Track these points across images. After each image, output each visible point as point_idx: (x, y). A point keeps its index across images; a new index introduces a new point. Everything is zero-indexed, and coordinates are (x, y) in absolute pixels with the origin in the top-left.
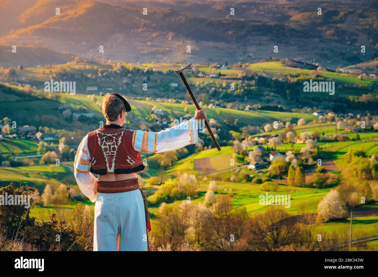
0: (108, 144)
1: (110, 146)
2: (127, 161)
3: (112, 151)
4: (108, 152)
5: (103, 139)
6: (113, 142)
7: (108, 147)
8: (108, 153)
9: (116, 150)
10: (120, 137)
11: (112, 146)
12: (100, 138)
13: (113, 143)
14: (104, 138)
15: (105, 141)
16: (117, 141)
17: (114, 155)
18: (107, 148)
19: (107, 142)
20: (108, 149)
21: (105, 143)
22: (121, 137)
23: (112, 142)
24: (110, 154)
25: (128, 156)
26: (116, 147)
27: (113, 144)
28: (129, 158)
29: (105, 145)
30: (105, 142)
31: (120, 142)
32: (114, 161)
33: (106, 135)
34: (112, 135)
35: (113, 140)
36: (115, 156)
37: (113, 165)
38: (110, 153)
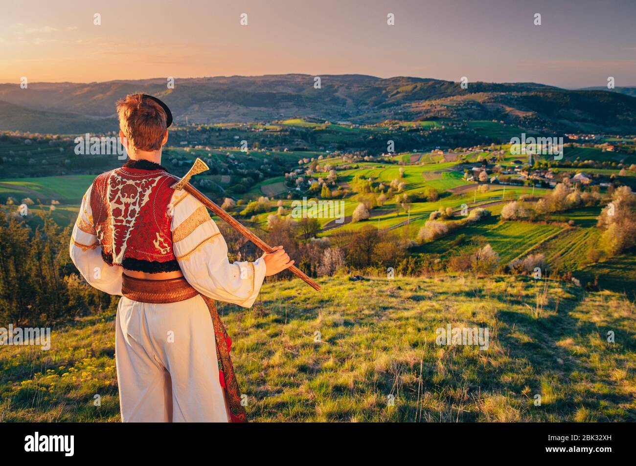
0: (124, 200)
1: (127, 205)
2: (154, 245)
3: (129, 218)
4: (120, 218)
5: (118, 189)
6: (136, 197)
7: (122, 207)
8: (122, 221)
9: (136, 215)
10: (148, 188)
11: (131, 207)
12: (113, 187)
13: (135, 200)
14: (120, 187)
15: (119, 194)
16: (142, 196)
17: (129, 227)
18: (121, 210)
19: (123, 196)
20: (123, 213)
21: (119, 197)
22: (150, 188)
23: (133, 197)
24: (124, 224)
25: (157, 234)
26: (138, 209)
27: (134, 204)
28: (159, 238)
29: (119, 202)
30: (121, 195)
31: (146, 199)
32: (126, 239)
33: (126, 182)
34: (136, 183)
35: (136, 195)
36: (131, 229)
37: (124, 248)
38: (125, 220)
